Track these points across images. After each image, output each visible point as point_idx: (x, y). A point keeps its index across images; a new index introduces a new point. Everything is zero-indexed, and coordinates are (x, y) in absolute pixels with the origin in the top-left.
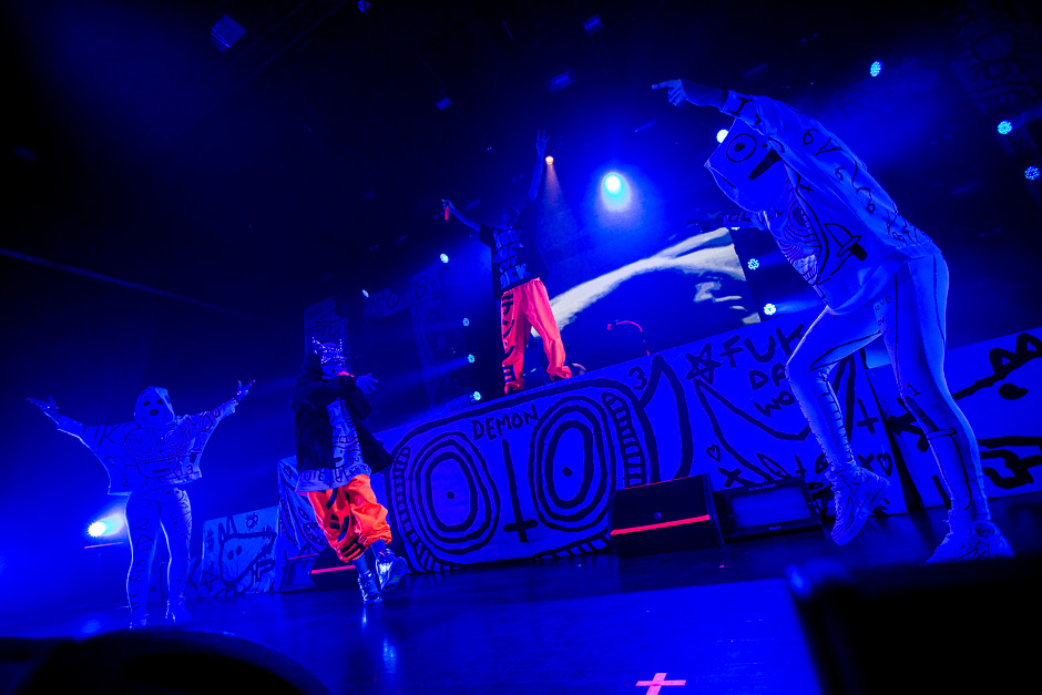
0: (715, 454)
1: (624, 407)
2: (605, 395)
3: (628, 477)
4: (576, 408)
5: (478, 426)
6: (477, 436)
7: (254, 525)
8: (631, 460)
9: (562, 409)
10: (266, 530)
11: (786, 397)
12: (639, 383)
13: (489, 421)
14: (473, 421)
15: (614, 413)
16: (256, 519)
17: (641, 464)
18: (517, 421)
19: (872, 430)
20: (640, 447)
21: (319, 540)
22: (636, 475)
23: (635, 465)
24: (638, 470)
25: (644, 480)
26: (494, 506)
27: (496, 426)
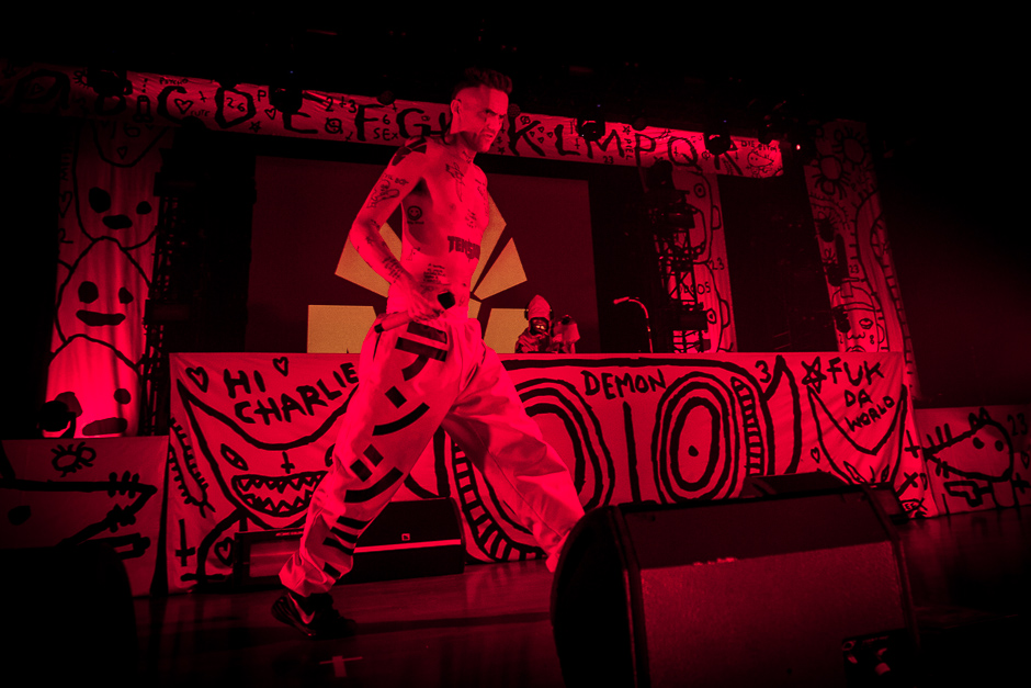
0: (816, 455)
1: (751, 396)
2: (733, 379)
3: (749, 466)
4: (707, 386)
5: (591, 379)
6: (590, 392)
7: (80, 467)
8: (753, 450)
9: (692, 383)
10: (119, 479)
11: (865, 418)
12: (764, 376)
13: (605, 376)
14: (583, 373)
15: (741, 399)
16: (86, 455)
17: (761, 456)
18: (641, 385)
19: (916, 456)
20: (761, 439)
21: (269, 507)
22: (755, 466)
23: (756, 455)
24: (758, 461)
25: (762, 471)
26: (606, 481)
27: (615, 385)
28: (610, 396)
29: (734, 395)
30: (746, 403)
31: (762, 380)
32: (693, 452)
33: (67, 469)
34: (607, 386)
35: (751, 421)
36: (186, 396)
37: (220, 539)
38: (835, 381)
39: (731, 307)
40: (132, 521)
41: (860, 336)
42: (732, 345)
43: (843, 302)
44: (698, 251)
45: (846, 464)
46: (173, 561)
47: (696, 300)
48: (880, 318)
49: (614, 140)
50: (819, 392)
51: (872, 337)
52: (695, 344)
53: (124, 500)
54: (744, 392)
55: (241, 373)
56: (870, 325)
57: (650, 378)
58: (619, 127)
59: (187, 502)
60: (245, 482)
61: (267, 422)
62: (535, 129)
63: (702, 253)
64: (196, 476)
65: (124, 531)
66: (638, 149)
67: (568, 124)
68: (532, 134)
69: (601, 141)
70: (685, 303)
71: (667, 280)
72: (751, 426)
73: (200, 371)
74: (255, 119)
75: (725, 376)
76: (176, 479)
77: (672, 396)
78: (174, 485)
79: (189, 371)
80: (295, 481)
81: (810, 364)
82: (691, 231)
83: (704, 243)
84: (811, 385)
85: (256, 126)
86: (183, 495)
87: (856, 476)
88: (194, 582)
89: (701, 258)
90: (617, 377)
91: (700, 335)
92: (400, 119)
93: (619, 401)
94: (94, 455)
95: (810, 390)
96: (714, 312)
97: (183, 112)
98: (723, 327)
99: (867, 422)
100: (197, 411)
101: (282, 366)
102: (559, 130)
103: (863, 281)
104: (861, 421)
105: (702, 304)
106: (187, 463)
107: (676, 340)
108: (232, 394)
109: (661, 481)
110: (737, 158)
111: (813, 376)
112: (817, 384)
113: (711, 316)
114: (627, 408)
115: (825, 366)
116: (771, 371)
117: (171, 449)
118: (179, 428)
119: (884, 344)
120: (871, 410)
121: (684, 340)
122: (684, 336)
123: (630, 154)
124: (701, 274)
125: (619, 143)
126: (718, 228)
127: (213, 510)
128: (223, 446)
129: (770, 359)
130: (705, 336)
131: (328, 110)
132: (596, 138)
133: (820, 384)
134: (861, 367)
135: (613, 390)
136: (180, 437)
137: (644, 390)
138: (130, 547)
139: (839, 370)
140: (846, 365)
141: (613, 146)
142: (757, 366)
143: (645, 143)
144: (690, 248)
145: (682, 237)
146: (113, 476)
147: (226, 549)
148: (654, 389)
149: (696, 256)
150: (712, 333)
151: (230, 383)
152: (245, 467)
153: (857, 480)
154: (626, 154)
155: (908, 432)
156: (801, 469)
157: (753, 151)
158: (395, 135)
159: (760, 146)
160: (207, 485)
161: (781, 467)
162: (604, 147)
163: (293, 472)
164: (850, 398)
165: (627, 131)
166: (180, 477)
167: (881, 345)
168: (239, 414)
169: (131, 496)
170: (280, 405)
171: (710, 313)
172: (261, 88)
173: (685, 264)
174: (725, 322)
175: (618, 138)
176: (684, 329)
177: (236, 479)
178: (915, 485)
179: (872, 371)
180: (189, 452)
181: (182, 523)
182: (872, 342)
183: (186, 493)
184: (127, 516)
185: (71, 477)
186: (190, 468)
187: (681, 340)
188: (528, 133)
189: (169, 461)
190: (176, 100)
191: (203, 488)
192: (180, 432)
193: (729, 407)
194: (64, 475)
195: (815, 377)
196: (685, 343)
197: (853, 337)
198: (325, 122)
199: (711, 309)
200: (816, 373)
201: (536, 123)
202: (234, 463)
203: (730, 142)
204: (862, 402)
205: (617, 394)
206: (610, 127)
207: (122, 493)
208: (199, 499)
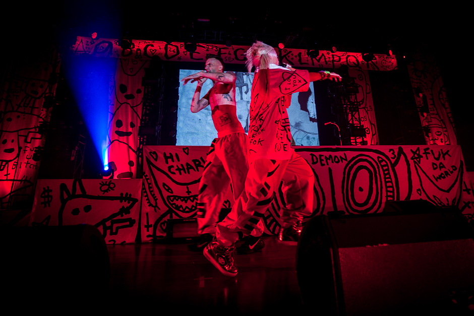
0: (419, 192)
1: (387, 165)
2: (378, 157)
3: (387, 196)
4: (366, 160)
5: (314, 157)
6: (314, 163)
7: (110, 191)
8: (389, 189)
9: (359, 159)
10: (124, 196)
11: (443, 176)
12: (393, 156)
13: (320, 156)
14: (311, 154)
15: (382, 166)
16: (112, 186)
17: (393, 192)
18: (336, 160)
19: (469, 193)
20: (392, 184)
21: (181, 209)
22: (390, 196)
23: (390, 192)
24: (391, 194)
25: (394, 199)
26: (322, 202)
27: (325, 160)
28: (323, 165)
29: (379, 164)
30: (385, 168)
31: (391, 158)
32: (361, 189)
33: (105, 191)
34: (321, 160)
35: (387, 176)
36: (149, 163)
37: (162, 221)
38: (427, 158)
39: (376, 127)
40: (129, 213)
41: (436, 139)
42: (377, 143)
43: (427, 124)
44: (361, 103)
45: (434, 196)
46: (144, 230)
47: (360, 124)
48: (445, 131)
49: (323, 58)
50: (419, 163)
51: (441, 139)
52: (360, 143)
53: (126, 204)
54: (383, 163)
55: (170, 154)
56: (441, 134)
57: (340, 157)
58: (325, 52)
59: (149, 206)
60: (172, 198)
61: (180, 174)
62: (290, 55)
63: (362, 104)
64: (153, 195)
65: (125, 216)
66: (333, 61)
67: (303, 52)
68: (289, 56)
69: (318, 58)
70: (355, 125)
71: (347, 116)
72: (388, 178)
73: (154, 153)
74: (179, 56)
75: (375, 156)
76: (145, 196)
77: (350, 165)
78: (144, 199)
79: (150, 153)
80: (192, 198)
81: (414, 151)
82: (357, 94)
83: (363, 99)
84: (415, 160)
85: (180, 58)
86: (148, 203)
87: (439, 202)
88: (152, 238)
89: (362, 106)
90: (326, 157)
91: (363, 139)
92: (235, 53)
93: (326, 167)
94: (115, 186)
95: (415, 162)
96: (369, 129)
97: (153, 54)
98: (373, 135)
99: (444, 178)
100: (153, 169)
101: (186, 151)
102: (300, 54)
103: (436, 114)
104: (440, 177)
105: (363, 125)
106: (149, 190)
107: (352, 141)
108: (167, 163)
109: (346, 202)
110: (377, 63)
111: (416, 156)
112: (418, 160)
113: (367, 131)
114: (330, 170)
115: (422, 152)
116: (396, 154)
117: (143, 184)
118: (147, 176)
119: (448, 143)
120: (445, 172)
121: (356, 141)
122: (355, 139)
123: (329, 63)
124: (362, 113)
125: (325, 59)
126: (369, 93)
127: (159, 209)
128: (163, 183)
129: (396, 148)
130: (365, 139)
131: (207, 50)
132: (315, 57)
133: (420, 160)
134: (439, 152)
135: (324, 162)
136: (147, 179)
137: (338, 162)
138: (128, 223)
139: (429, 153)
140: (432, 151)
141: (322, 60)
142: (390, 151)
143: (336, 58)
144: (357, 102)
145: (353, 97)
146: (122, 194)
147: (164, 225)
148: (342, 162)
149: (360, 105)
150: (368, 138)
151: (166, 158)
152: (172, 192)
153: (440, 204)
154: (328, 63)
155: (464, 182)
156: (412, 198)
157: (383, 60)
158: (233, 59)
159: (387, 57)
160: (157, 199)
161: (403, 197)
162: (319, 61)
163: (190, 195)
164: (435, 167)
165: (328, 54)
166: (147, 196)
167: (446, 143)
168: (169, 170)
169: (129, 202)
170: (185, 167)
171: (367, 129)
172: (181, 43)
173: (355, 108)
174: (374, 133)
175: (325, 57)
176: (355, 136)
177: (168, 197)
178: (469, 207)
179: (444, 154)
180: (150, 186)
181: (147, 214)
182: (442, 142)
184: (126, 210)
185: (106, 194)
186: (151, 192)
187: (354, 141)
188: (287, 56)
189: (143, 189)
190: (150, 50)
191: (156, 200)
192: (147, 177)
193: (377, 170)
194: (104, 194)
195: (417, 157)
196: (356, 142)
197: (432, 139)
198: (206, 55)
199: (367, 128)
200: (417, 154)
201: (290, 52)
202: (168, 190)
203: (374, 57)
204: (441, 168)
205: (326, 164)
206: (321, 52)
207: (125, 201)
208: (154, 205)
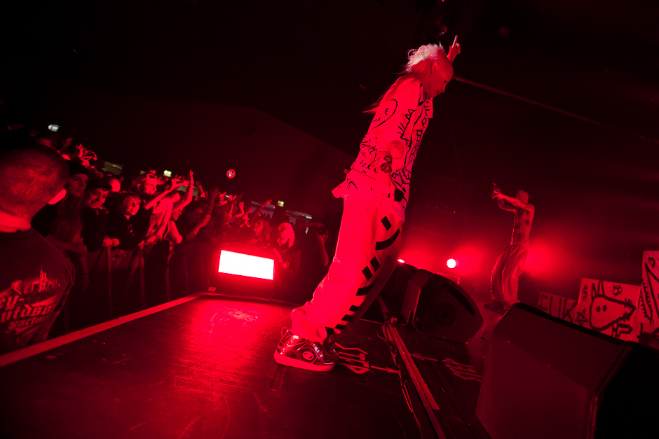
10: (627, 301)
16: (620, 290)
33: (616, 294)
36: (648, 270)
40: (629, 319)
53: (628, 311)
59: (645, 316)
64: (650, 306)
73: (652, 259)
78: (641, 308)
79: (649, 258)
100: (652, 278)
106: (646, 299)
117: (641, 292)
118: (644, 284)
136: (645, 288)
138: (627, 330)
146: (626, 299)
166: (643, 305)
169: (630, 309)
180: (647, 295)
181: (642, 324)
183: (645, 313)
184: (627, 317)
185: (616, 298)
186: (647, 302)
189: (640, 297)
191: (652, 312)
207: (628, 307)
208: (650, 317)
